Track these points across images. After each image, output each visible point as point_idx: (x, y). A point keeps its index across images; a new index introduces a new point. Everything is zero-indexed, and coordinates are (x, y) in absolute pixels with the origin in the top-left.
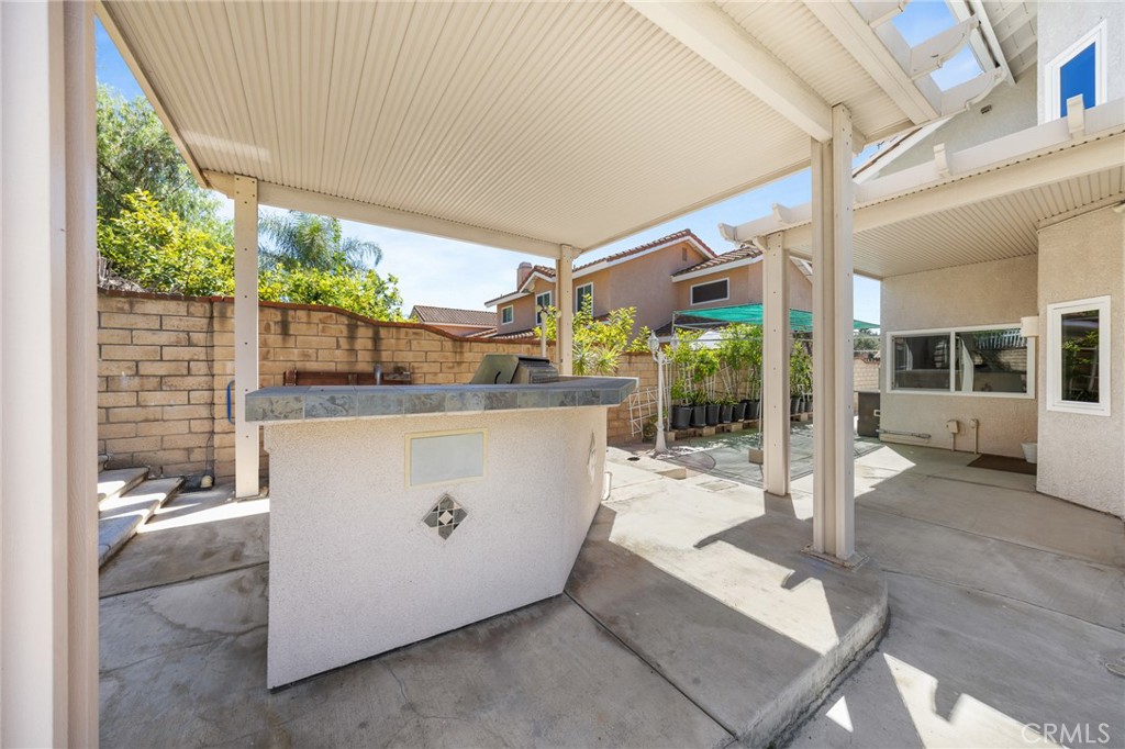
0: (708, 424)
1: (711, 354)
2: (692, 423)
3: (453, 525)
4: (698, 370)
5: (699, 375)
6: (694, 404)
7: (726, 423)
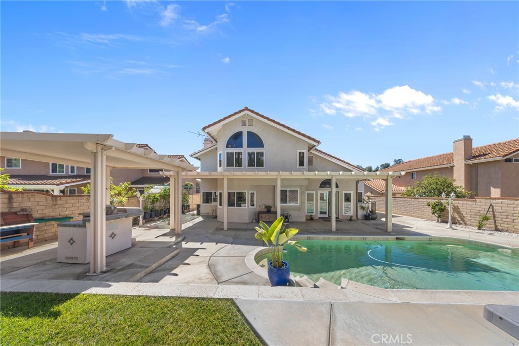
0: (156, 216)
1: (157, 195)
2: (151, 217)
3: (114, 237)
4: (153, 200)
5: (153, 202)
6: (151, 211)
7: (162, 216)
